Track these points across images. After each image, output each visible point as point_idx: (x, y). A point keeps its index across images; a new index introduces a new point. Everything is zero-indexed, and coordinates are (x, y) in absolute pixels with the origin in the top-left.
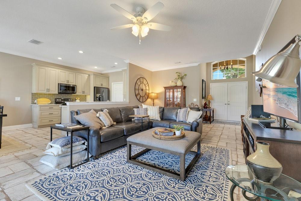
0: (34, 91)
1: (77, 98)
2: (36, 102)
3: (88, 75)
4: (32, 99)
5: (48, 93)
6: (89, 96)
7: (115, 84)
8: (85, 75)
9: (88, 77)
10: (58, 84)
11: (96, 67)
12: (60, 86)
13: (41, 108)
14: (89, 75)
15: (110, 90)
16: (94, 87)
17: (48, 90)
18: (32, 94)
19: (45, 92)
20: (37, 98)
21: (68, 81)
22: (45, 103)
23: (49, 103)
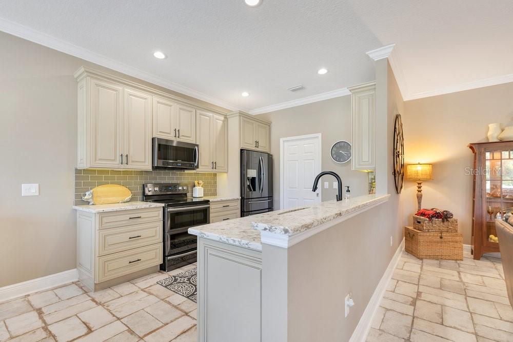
0: (83, 165)
1: (196, 182)
2: (87, 197)
3: (222, 118)
4: (77, 190)
5: (124, 167)
6: (225, 174)
7: (288, 141)
8: (216, 116)
9: (224, 121)
10: (153, 139)
11: (245, 94)
12: (159, 145)
13: (105, 220)
14: (226, 117)
15: (275, 158)
16: (241, 150)
17: (125, 159)
18: (78, 171)
19: (116, 165)
20: (93, 186)
21: (177, 132)
22: (115, 199)
23: (127, 198)
